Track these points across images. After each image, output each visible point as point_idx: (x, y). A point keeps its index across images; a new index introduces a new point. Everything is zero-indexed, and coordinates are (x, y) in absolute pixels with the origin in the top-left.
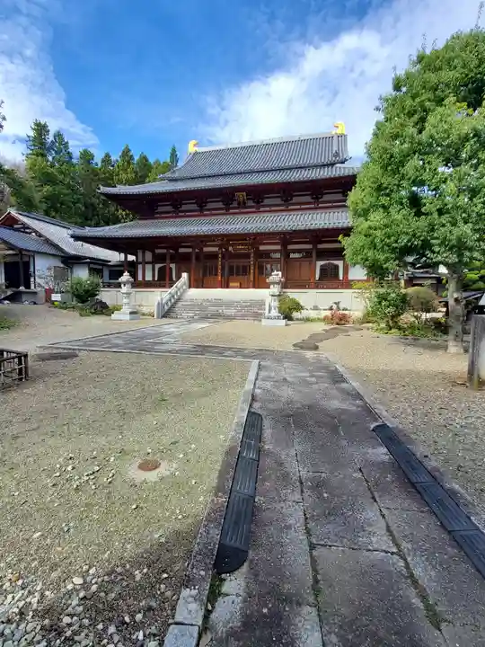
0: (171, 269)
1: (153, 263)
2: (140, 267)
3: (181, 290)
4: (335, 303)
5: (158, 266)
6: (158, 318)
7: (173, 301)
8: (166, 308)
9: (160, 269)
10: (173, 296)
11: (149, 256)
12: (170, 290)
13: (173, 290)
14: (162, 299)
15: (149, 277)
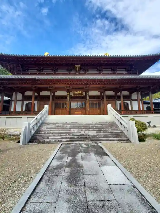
0: (34, 104)
1: (22, 101)
2: (13, 103)
3: (44, 117)
4: (148, 123)
5: (25, 103)
6: (24, 144)
7: (39, 125)
8: (33, 132)
9: (27, 105)
10: (39, 121)
11: (20, 96)
12: (36, 117)
13: (39, 116)
14: (29, 124)
15: (19, 109)
